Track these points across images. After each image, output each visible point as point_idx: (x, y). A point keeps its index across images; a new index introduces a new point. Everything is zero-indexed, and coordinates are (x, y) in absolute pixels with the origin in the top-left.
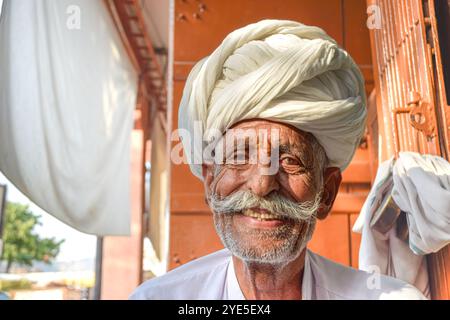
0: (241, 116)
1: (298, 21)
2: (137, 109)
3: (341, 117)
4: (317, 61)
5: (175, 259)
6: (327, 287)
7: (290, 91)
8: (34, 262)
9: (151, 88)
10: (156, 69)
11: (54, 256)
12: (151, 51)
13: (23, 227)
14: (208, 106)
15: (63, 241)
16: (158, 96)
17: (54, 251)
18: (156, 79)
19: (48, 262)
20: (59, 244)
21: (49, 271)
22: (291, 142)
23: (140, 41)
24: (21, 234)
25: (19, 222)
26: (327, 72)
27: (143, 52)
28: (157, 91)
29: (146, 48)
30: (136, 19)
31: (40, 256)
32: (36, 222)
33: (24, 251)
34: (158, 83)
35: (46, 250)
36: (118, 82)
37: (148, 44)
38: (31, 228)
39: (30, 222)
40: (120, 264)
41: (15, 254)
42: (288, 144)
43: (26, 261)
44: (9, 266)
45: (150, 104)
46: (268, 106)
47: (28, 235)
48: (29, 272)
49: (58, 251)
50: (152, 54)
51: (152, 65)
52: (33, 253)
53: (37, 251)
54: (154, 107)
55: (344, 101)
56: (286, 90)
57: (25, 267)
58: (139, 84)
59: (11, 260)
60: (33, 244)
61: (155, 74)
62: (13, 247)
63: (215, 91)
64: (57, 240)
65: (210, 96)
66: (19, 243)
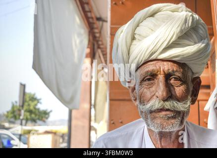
0: (147, 59)
1: (170, 3)
2: (88, 47)
3: (200, 53)
4: (184, 25)
5: (112, 122)
6: (196, 139)
7: (172, 43)
8: (38, 121)
9: (94, 37)
10: (97, 28)
11: (47, 118)
12: (95, 19)
13: (32, 104)
14: (129, 54)
15: (51, 111)
16: (97, 41)
17: (47, 116)
18: (97, 33)
19: (44, 121)
20: (49, 113)
21: (44, 125)
22: (175, 70)
23: (89, 14)
24: (32, 108)
25: (30, 102)
26: (190, 30)
27: (91, 20)
28: (97, 39)
29: (92, 18)
30: (88, 4)
31: (40, 118)
32: (38, 102)
33: (33, 116)
34: (97, 35)
35: (43, 115)
36: (79, 35)
37: (93, 16)
38: (36, 105)
39: (36, 102)
40: (80, 123)
41: (29, 117)
42: (173, 71)
43: (34, 121)
44: (26, 123)
45: (94, 45)
46: (161, 53)
47: (35, 108)
48: (35, 125)
49: (49, 116)
50: (95, 21)
51: (95, 26)
52: (37, 117)
53: (39, 116)
54: (96, 47)
55: (200, 44)
56: (170, 43)
57: (34, 123)
58: (89, 35)
59: (27, 120)
60: (37, 112)
61: (96, 31)
62: (28, 114)
63: (132, 46)
64: (48, 111)
65: (130, 49)
66: (31, 112)
